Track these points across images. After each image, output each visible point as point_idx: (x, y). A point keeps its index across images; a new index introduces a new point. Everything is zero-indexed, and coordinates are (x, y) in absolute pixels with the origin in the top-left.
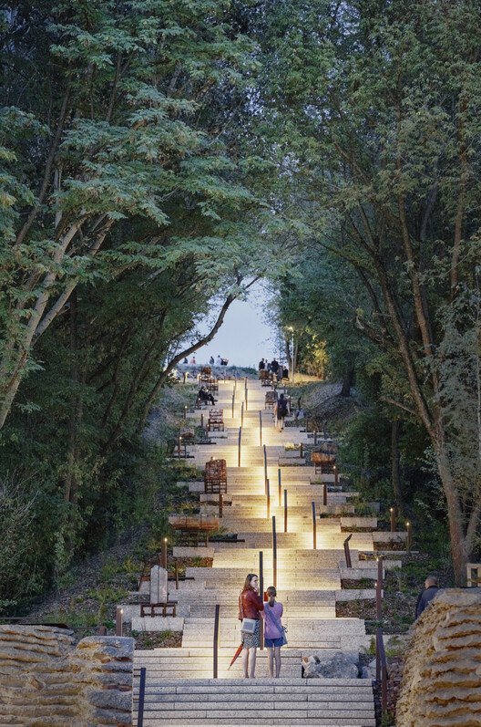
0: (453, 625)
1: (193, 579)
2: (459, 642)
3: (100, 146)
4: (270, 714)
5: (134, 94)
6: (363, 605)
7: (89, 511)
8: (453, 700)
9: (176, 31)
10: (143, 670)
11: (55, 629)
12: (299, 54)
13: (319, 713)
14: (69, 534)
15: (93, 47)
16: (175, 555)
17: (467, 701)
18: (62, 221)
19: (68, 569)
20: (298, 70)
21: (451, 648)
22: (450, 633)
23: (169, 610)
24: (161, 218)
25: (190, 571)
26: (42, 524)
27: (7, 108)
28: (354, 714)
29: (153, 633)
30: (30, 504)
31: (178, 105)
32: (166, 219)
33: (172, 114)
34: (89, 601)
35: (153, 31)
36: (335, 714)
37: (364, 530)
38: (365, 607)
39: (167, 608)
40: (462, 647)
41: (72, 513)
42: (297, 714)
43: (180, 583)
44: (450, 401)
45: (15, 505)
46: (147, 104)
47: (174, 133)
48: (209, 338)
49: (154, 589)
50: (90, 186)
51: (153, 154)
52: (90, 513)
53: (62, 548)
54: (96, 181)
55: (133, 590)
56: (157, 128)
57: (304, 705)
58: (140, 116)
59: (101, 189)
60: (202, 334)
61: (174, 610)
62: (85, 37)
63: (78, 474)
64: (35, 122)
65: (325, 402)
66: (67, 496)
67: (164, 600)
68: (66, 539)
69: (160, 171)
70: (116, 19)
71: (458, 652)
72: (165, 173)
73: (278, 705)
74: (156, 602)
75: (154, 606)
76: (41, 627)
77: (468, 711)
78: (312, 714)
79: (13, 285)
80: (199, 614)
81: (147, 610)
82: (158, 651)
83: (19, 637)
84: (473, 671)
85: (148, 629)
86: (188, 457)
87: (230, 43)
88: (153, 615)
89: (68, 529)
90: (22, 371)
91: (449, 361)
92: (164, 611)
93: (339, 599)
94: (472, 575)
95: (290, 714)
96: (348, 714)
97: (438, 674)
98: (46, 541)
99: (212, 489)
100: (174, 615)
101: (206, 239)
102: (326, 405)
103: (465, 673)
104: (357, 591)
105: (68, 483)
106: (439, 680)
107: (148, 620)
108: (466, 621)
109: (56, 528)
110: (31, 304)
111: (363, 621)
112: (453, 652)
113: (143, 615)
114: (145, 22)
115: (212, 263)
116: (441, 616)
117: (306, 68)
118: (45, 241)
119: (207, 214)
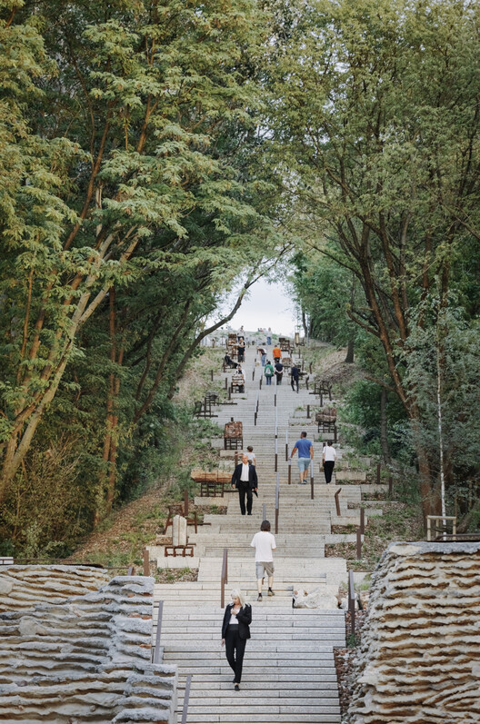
0: (401, 570)
1: (210, 524)
2: (405, 583)
3: (132, 172)
4: (263, 636)
5: (161, 129)
6: (347, 547)
7: (125, 467)
8: (399, 628)
9: (196, 78)
10: (161, 603)
11: (92, 568)
12: (295, 97)
13: (302, 636)
14: (108, 486)
15: (126, 90)
16: (196, 503)
17: (410, 628)
18: (101, 232)
19: (106, 516)
20: (295, 110)
21: (398, 588)
22: (397, 576)
23: (188, 551)
24: (181, 231)
25: (208, 518)
26: (86, 477)
27: (58, 138)
28: (329, 636)
29: (174, 569)
30: (76, 462)
31: (197, 139)
32: (186, 234)
33: (192, 145)
34: (124, 542)
35: (177, 79)
36: (314, 636)
37: (355, 482)
38: (349, 548)
39: (186, 549)
40: (407, 587)
41: (110, 469)
42: (284, 637)
43: (199, 527)
44: (415, 384)
45: (62, 463)
46: (171, 137)
47: (194, 162)
48: (229, 318)
49: (176, 534)
50: (125, 205)
51: (176, 179)
52: (125, 469)
53: (101, 498)
54: (130, 202)
55: (159, 533)
56: (180, 158)
57: (290, 630)
58: (165, 147)
59: (133, 208)
60: (223, 315)
61: (192, 551)
62: (120, 82)
63: (115, 437)
64: (80, 150)
65: (333, 367)
66: (106, 455)
67: (184, 543)
68: (106, 491)
69: (182, 193)
70: (146, 68)
71: (404, 591)
72: (186, 194)
73: (269, 630)
74: (177, 545)
75: (176, 548)
76: (81, 567)
77: (409, 636)
78: (296, 636)
79: (59, 285)
80: (213, 554)
81: (170, 551)
82: (177, 585)
83: (65, 575)
84: (415, 605)
85: (171, 566)
86: (213, 416)
87: (240, 88)
88: (175, 555)
89: (108, 482)
90: (67, 356)
91: (414, 352)
92: (184, 552)
93: (327, 542)
94: (431, 525)
95: (279, 637)
96: (325, 637)
97: (389, 608)
98: (88, 492)
99: (230, 446)
100: (192, 555)
101: (220, 249)
102: (333, 370)
103: (409, 606)
104: (343, 536)
105: (107, 445)
106: (389, 612)
107: (170, 558)
108: (410, 567)
109: (97, 481)
110: (75, 300)
111: (345, 561)
112: (400, 591)
113: (166, 555)
114: (169, 71)
115: (224, 269)
116: (391, 563)
117: (303, 108)
118: (85, 248)
119: (221, 229)
